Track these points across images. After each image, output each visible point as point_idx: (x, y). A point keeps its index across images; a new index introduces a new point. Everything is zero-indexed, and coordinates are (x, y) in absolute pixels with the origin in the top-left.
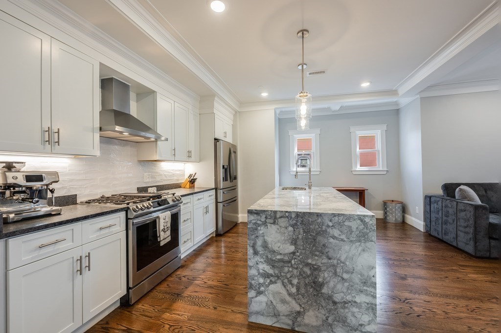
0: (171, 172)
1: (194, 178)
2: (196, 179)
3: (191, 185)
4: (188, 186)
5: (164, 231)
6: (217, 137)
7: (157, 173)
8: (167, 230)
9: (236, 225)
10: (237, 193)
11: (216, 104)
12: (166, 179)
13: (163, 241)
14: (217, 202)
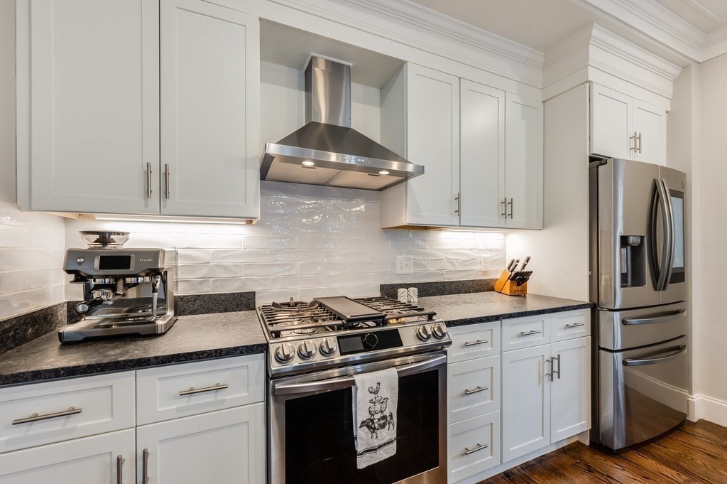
0: (467, 255)
1: (526, 270)
2: (529, 274)
3: (515, 288)
4: (507, 290)
5: (369, 427)
6: (599, 150)
7: (428, 255)
8: (383, 426)
9: (679, 425)
10: (687, 324)
11: (594, 53)
12: (452, 268)
13: (367, 455)
14: (596, 349)
